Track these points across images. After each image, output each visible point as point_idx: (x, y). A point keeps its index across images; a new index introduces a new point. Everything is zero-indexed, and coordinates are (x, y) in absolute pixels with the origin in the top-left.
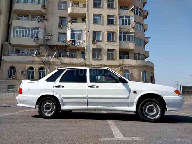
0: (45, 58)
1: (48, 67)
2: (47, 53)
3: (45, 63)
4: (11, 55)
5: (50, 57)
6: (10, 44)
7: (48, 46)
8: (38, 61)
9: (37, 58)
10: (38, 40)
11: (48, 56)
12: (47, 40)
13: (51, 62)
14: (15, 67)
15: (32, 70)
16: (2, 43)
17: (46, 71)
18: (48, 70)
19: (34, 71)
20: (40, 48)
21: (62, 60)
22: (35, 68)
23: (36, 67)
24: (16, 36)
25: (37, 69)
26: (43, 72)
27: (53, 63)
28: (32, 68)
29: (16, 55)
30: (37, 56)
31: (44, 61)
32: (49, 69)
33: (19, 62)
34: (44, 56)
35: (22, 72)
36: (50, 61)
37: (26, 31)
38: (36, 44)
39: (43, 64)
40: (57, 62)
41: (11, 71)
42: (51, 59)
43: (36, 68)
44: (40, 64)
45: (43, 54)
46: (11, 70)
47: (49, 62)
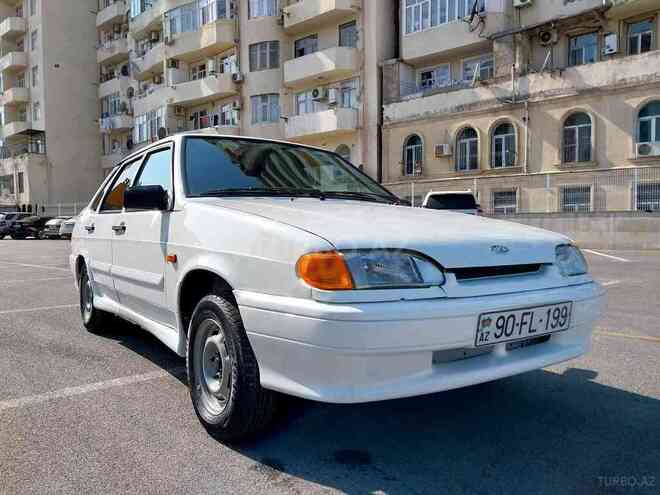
0: (510, 87)
1: (524, 119)
2: (517, 65)
3: (513, 103)
4: (404, 98)
5: (532, 77)
6: (402, 61)
7: (521, 32)
8: (488, 102)
9: (483, 89)
10: (482, 20)
11: (523, 74)
12: (518, 8)
13: (535, 95)
14: (419, 135)
15: (472, 139)
16: (380, 64)
17: (516, 134)
18: (526, 128)
19: (476, 142)
20: (491, 50)
21: (580, 77)
22: (481, 132)
23: (484, 125)
24: (415, 29)
25: (486, 131)
26: (507, 139)
27: (542, 99)
28: (469, 132)
29: (419, 95)
30: (484, 84)
31: (508, 95)
32: (529, 126)
33: (430, 118)
34: (506, 78)
35: (440, 149)
36: (532, 92)
38: (479, 40)
39: (504, 109)
40: (559, 90)
41: (410, 151)
42: (535, 82)
43: (484, 131)
44: (495, 112)
45: (502, 71)
46: (410, 147)
47: (527, 96)
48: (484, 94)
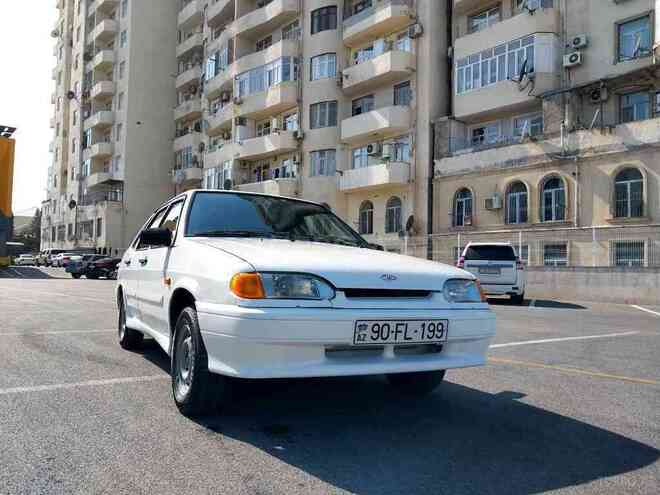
0: (561, 143)
1: (574, 174)
2: (566, 122)
3: (563, 158)
4: (455, 153)
5: (581, 134)
6: (454, 118)
7: (571, 91)
8: (537, 157)
9: (533, 145)
10: (532, 80)
11: (573, 130)
12: (568, 68)
13: (584, 152)
14: (469, 188)
15: (522, 193)
16: (432, 121)
17: (566, 188)
18: (576, 182)
19: (526, 196)
20: (540, 108)
21: (630, 134)
22: (530, 185)
23: (533, 180)
24: (466, 89)
25: (536, 185)
26: (557, 193)
27: (592, 154)
28: (518, 186)
29: (470, 150)
30: (534, 140)
31: (558, 151)
32: (579, 180)
33: (480, 172)
34: (555, 134)
35: (489, 202)
36: (581, 148)
37: (493, 62)
38: (528, 99)
39: (553, 164)
40: (610, 146)
41: (460, 204)
42: (585, 138)
43: (533, 184)
44: (543, 166)
45: (551, 128)
46: (460, 200)
47: (578, 152)
48: (533, 150)
